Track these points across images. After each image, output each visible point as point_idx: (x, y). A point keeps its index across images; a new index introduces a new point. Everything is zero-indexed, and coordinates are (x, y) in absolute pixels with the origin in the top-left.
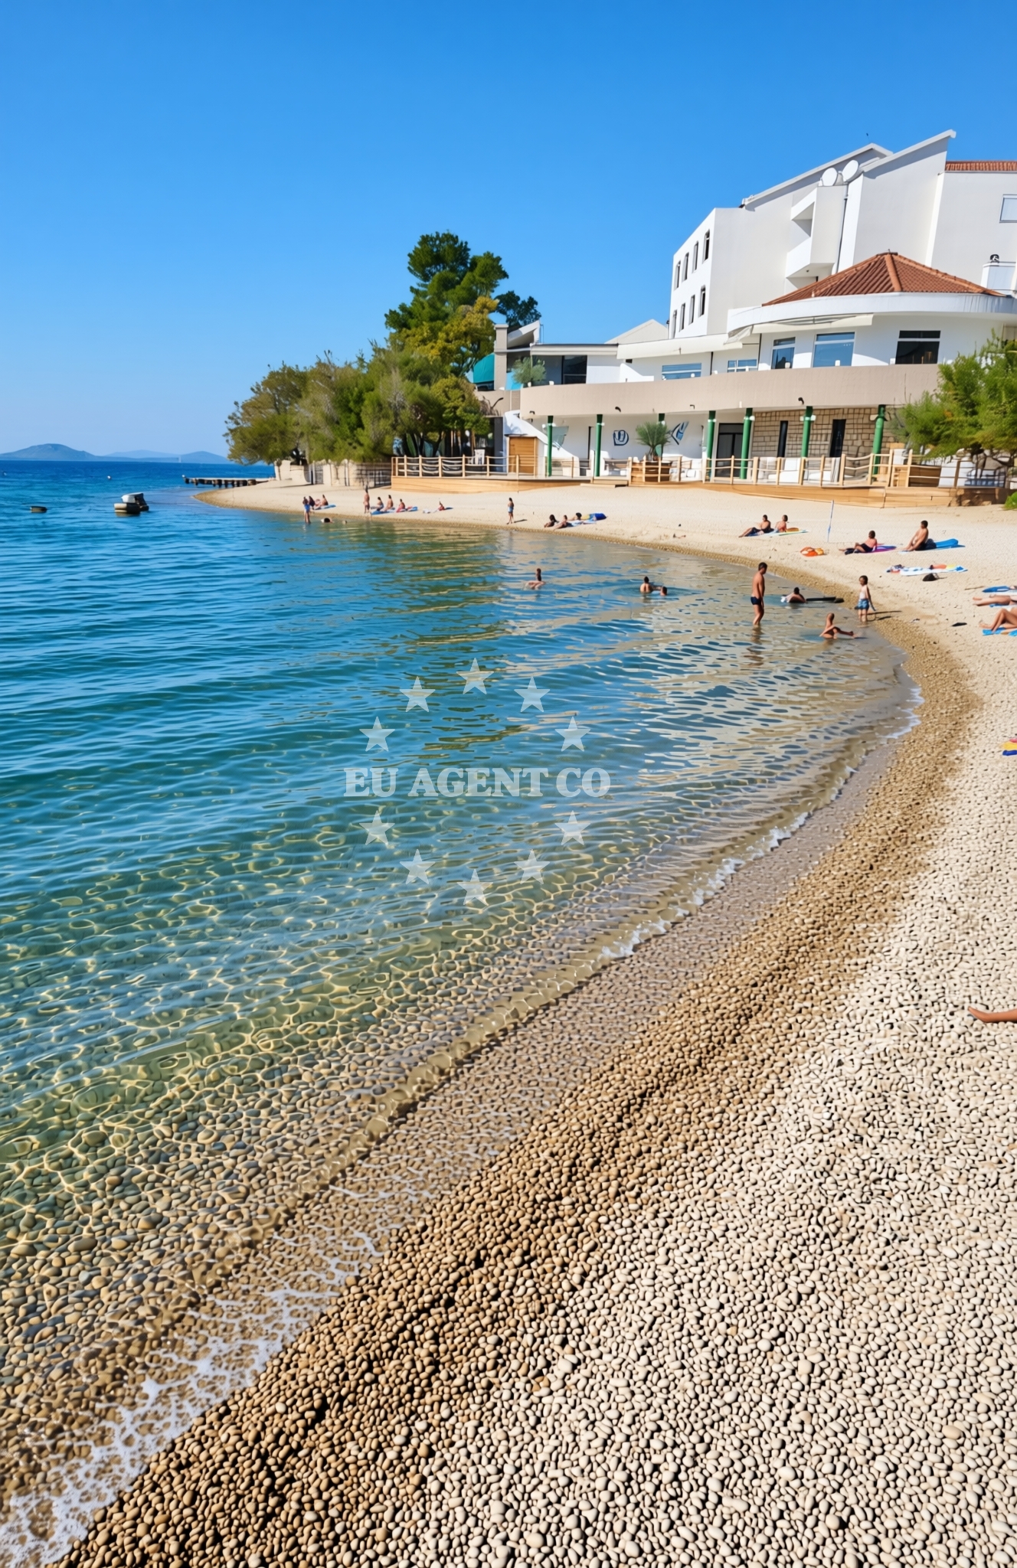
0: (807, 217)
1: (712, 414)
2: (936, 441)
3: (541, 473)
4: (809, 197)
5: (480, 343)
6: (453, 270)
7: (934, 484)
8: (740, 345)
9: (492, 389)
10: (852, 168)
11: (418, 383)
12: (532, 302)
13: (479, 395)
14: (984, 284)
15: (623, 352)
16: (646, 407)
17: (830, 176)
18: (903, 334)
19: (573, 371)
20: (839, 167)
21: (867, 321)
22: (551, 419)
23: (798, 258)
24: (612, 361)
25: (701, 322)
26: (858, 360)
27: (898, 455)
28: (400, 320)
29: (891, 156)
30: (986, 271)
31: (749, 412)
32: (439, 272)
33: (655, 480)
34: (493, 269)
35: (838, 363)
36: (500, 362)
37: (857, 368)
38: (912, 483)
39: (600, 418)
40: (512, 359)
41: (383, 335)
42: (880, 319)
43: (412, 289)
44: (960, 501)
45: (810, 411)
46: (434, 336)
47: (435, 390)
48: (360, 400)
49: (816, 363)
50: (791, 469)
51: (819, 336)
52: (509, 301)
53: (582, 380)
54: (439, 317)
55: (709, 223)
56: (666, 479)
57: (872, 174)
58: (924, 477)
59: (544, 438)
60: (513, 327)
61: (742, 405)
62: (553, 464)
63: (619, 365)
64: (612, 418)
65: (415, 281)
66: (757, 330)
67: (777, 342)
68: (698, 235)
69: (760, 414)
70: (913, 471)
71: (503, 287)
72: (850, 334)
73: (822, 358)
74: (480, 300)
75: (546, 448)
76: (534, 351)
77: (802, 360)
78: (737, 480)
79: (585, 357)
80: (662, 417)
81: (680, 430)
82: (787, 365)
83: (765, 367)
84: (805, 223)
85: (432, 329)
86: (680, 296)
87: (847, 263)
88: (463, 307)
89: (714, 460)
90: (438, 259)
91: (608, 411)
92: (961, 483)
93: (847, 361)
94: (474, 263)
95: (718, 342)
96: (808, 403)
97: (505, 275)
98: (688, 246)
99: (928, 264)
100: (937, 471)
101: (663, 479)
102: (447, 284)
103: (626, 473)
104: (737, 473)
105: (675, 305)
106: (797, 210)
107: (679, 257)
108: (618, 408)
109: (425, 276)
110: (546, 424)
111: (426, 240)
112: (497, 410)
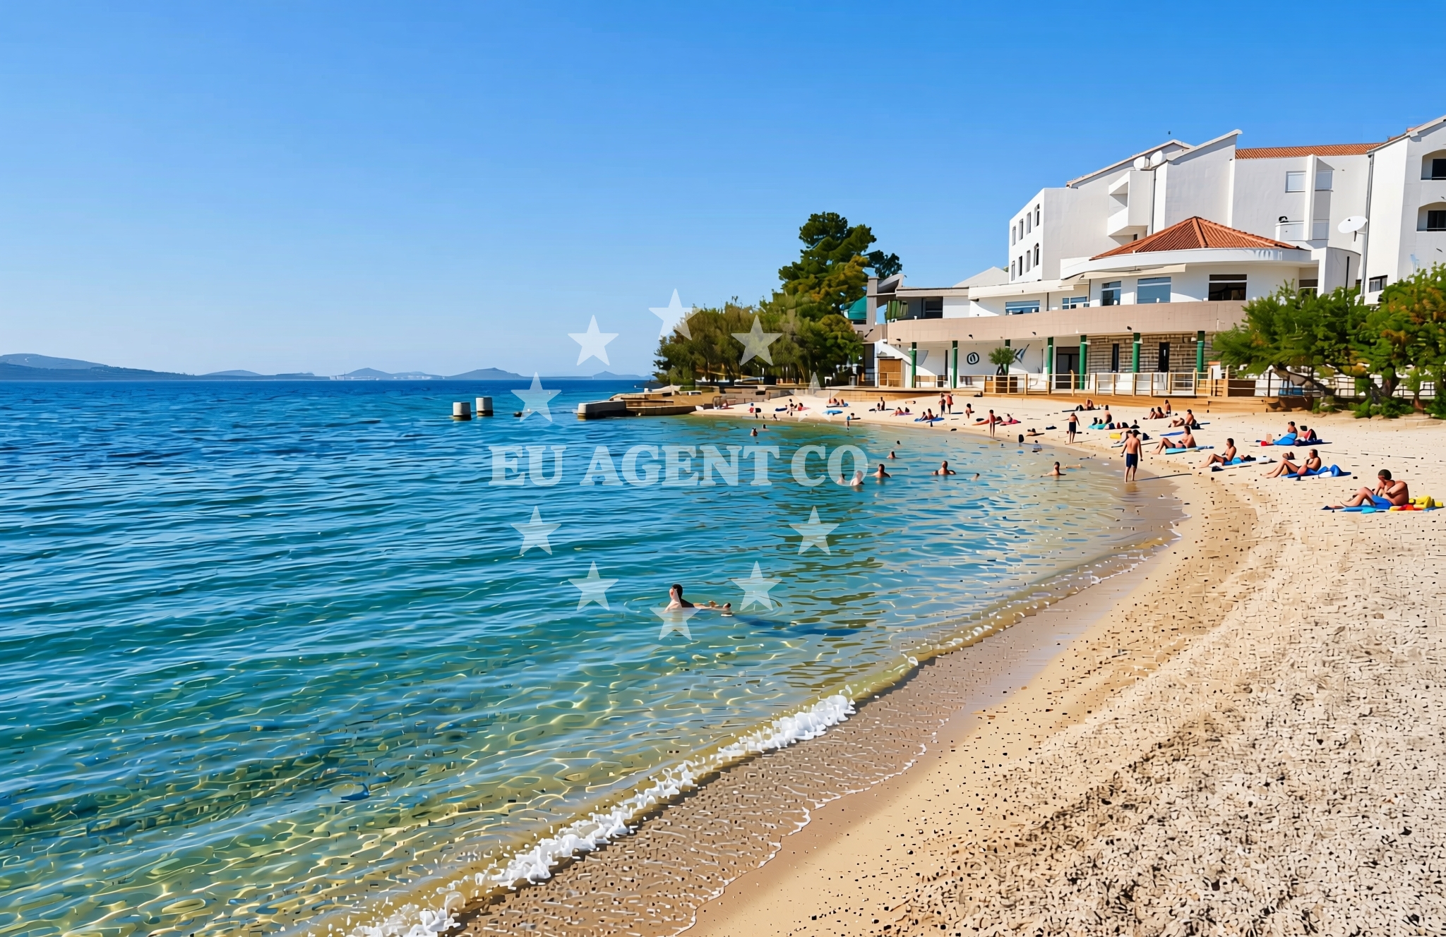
0: (1124, 192)
1: (1051, 340)
2: (1248, 360)
3: (908, 386)
4: (1124, 177)
5: (855, 290)
6: (833, 237)
7: (1251, 393)
8: (1071, 288)
9: (865, 323)
10: (1157, 158)
11: (807, 319)
12: (894, 257)
13: (856, 328)
14: (1277, 239)
15: (972, 293)
16: (995, 336)
17: (1140, 163)
18: (1212, 277)
19: (931, 308)
20: (1148, 156)
21: (1182, 269)
22: (914, 345)
23: (1119, 221)
24: (964, 300)
25: (1037, 271)
26: (1175, 298)
27: (1216, 370)
28: (790, 274)
29: (1192, 148)
30: (1278, 229)
31: (1084, 338)
32: (823, 239)
33: (1005, 391)
34: (865, 236)
35: (1158, 300)
36: (871, 303)
37: (1176, 304)
38: (1231, 393)
39: (955, 343)
40: (880, 301)
41: (778, 285)
42: (1191, 268)
43: (802, 251)
44: (1275, 407)
45: (1137, 336)
46: (819, 284)
47: (820, 325)
49: (1139, 301)
50: (1125, 382)
51: (1142, 280)
52: (877, 257)
53: (940, 316)
54: (822, 269)
55: (1040, 198)
56: (1014, 390)
57: (1175, 162)
58: (1242, 389)
59: (909, 360)
60: (882, 277)
61: (1078, 332)
62: (916, 378)
63: (969, 304)
64: (966, 344)
65: (804, 246)
66: (1087, 277)
67: (1106, 285)
68: (1030, 207)
69: (1095, 340)
70: (1231, 384)
71: (872, 248)
72: (1167, 278)
73: (1145, 296)
74: (855, 257)
75: (911, 368)
76: (898, 294)
77: (1128, 298)
78: (1077, 391)
79: (941, 298)
80: (1008, 342)
81: (1022, 352)
82: (1116, 302)
83: (1096, 303)
84: (1121, 196)
85: (817, 279)
86: (1017, 250)
87: (1160, 226)
88: (840, 263)
89: (1054, 375)
90: (823, 231)
91: (962, 338)
92: (1274, 393)
93: (1166, 299)
94: (851, 231)
95: (1052, 286)
96: (1134, 330)
97: (874, 240)
98: (1022, 214)
99: (1229, 225)
100: (1253, 383)
101: (1012, 390)
102: (829, 247)
103: (979, 385)
104: (1077, 386)
105: (1013, 256)
106: (1113, 188)
107: (1014, 222)
108: (971, 336)
109: (812, 242)
110: (910, 349)
111: (814, 218)
112: (869, 340)
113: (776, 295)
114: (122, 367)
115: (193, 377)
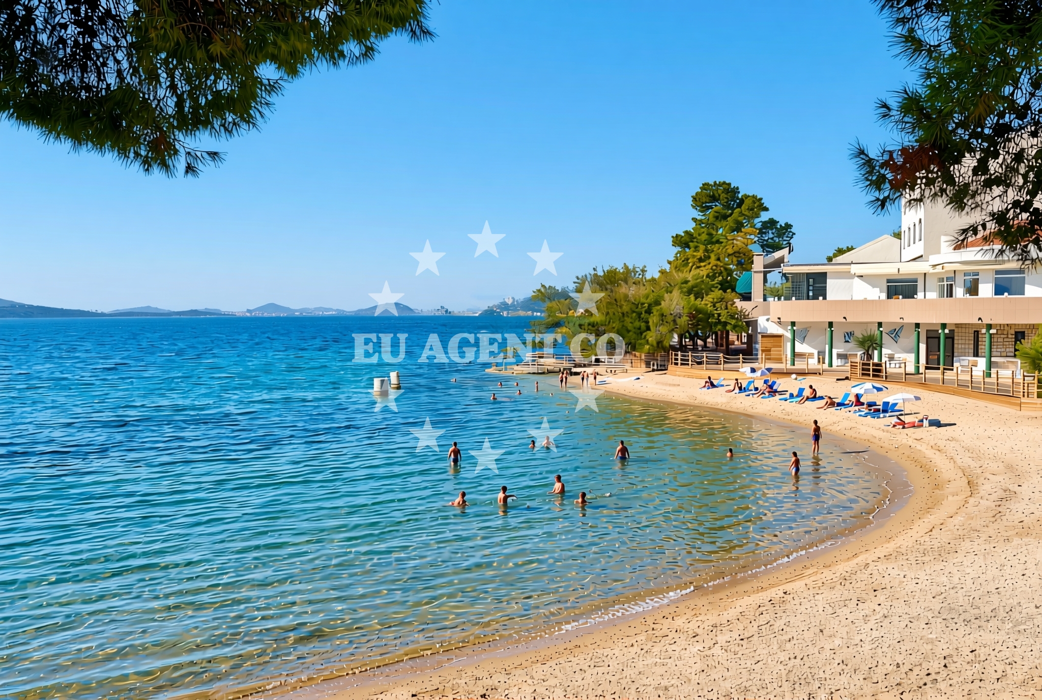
1: (918, 325)
6: (725, 206)
9: (749, 299)
11: (692, 297)
12: (788, 226)
13: (739, 305)
15: (855, 270)
16: (869, 316)
22: (793, 324)
24: (847, 277)
25: (920, 247)
26: (1030, 291)
28: (683, 241)
31: (944, 326)
32: (715, 207)
33: (868, 375)
34: (759, 206)
35: (1014, 292)
36: (757, 279)
37: (1028, 298)
39: (830, 324)
41: (672, 252)
45: (990, 327)
46: (707, 257)
47: (706, 303)
48: (649, 312)
49: (996, 292)
51: (998, 272)
52: (772, 223)
59: (788, 336)
62: (796, 356)
63: (853, 278)
64: (842, 324)
65: (695, 214)
67: (968, 276)
71: (765, 216)
72: (1020, 271)
73: (1000, 289)
75: (790, 343)
76: (784, 270)
77: (986, 290)
79: (825, 274)
80: (880, 324)
83: (958, 293)
85: (706, 250)
86: (907, 221)
88: (733, 234)
90: (714, 198)
91: (837, 318)
93: (1021, 292)
94: (742, 201)
96: (988, 321)
101: (874, 375)
102: (721, 216)
108: (845, 318)
109: (704, 209)
110: (790, 327)
111: (705, 186)
112: (753, 315)
113: (662, 272)
114: (35, 304)
115: (103, 314)
